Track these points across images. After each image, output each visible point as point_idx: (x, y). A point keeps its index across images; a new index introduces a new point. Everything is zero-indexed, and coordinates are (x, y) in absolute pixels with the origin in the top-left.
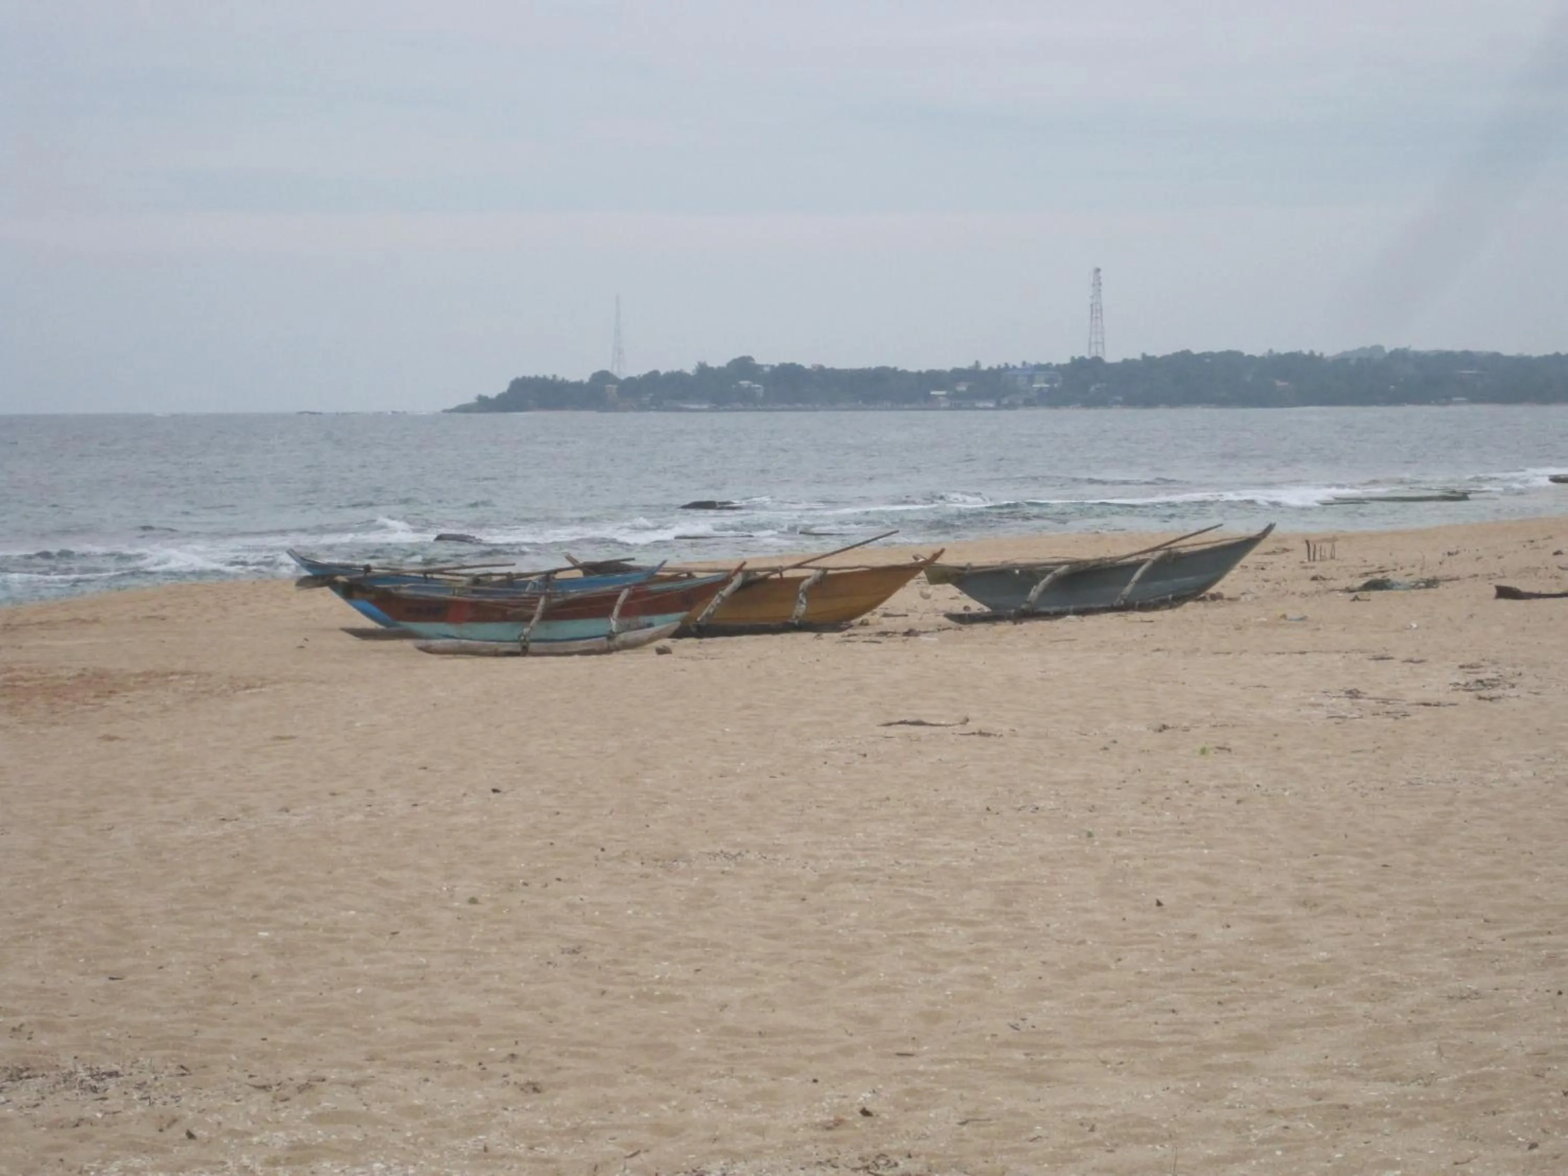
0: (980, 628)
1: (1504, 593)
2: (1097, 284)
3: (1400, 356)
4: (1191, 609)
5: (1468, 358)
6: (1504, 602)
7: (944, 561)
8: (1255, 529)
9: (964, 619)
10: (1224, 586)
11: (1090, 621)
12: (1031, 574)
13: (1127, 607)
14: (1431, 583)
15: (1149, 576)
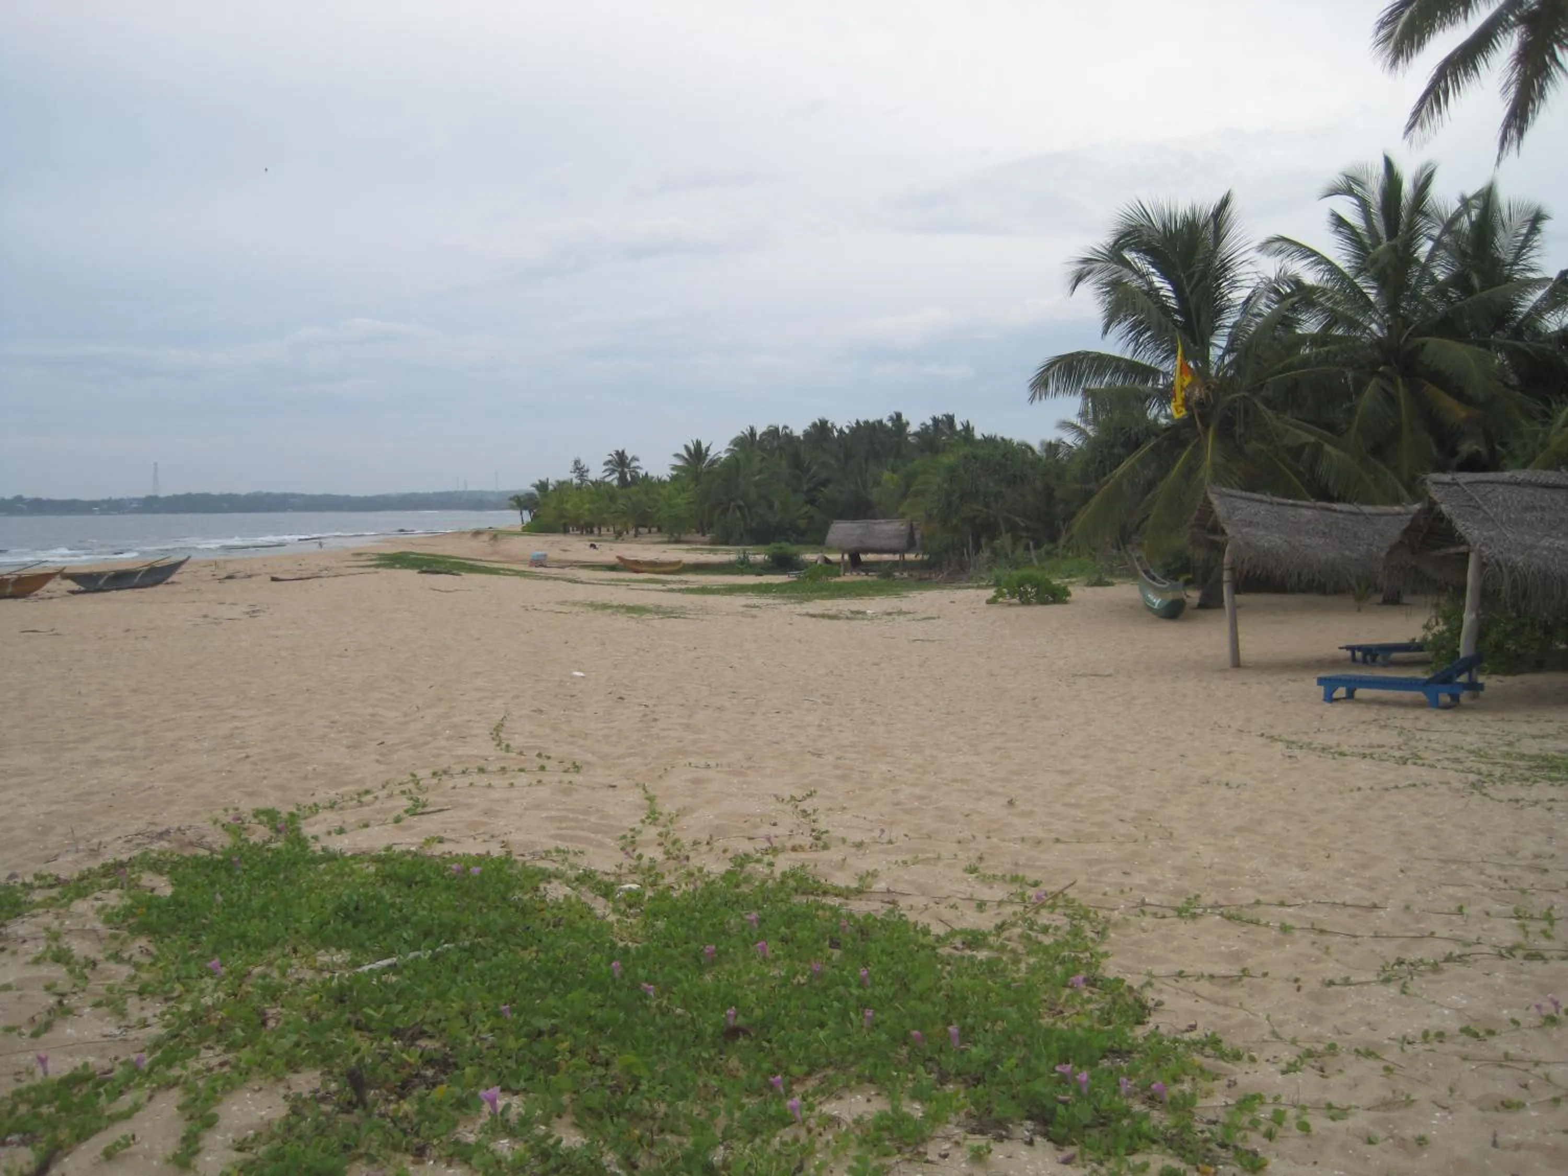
0: (78, 596)
1: (274, 579)
2: (156, 469)
3: (268, 494)
4: (160, 588)
5: (293, 496)
6: (274, 583)
7: (66, 571)
8: (184, 558)
9: (73, 592)
10: (173, 578)
11: (121, 592)
12: (100, 575)
13: (136, 587)
14: (250, 576)
15: (144, 575)
